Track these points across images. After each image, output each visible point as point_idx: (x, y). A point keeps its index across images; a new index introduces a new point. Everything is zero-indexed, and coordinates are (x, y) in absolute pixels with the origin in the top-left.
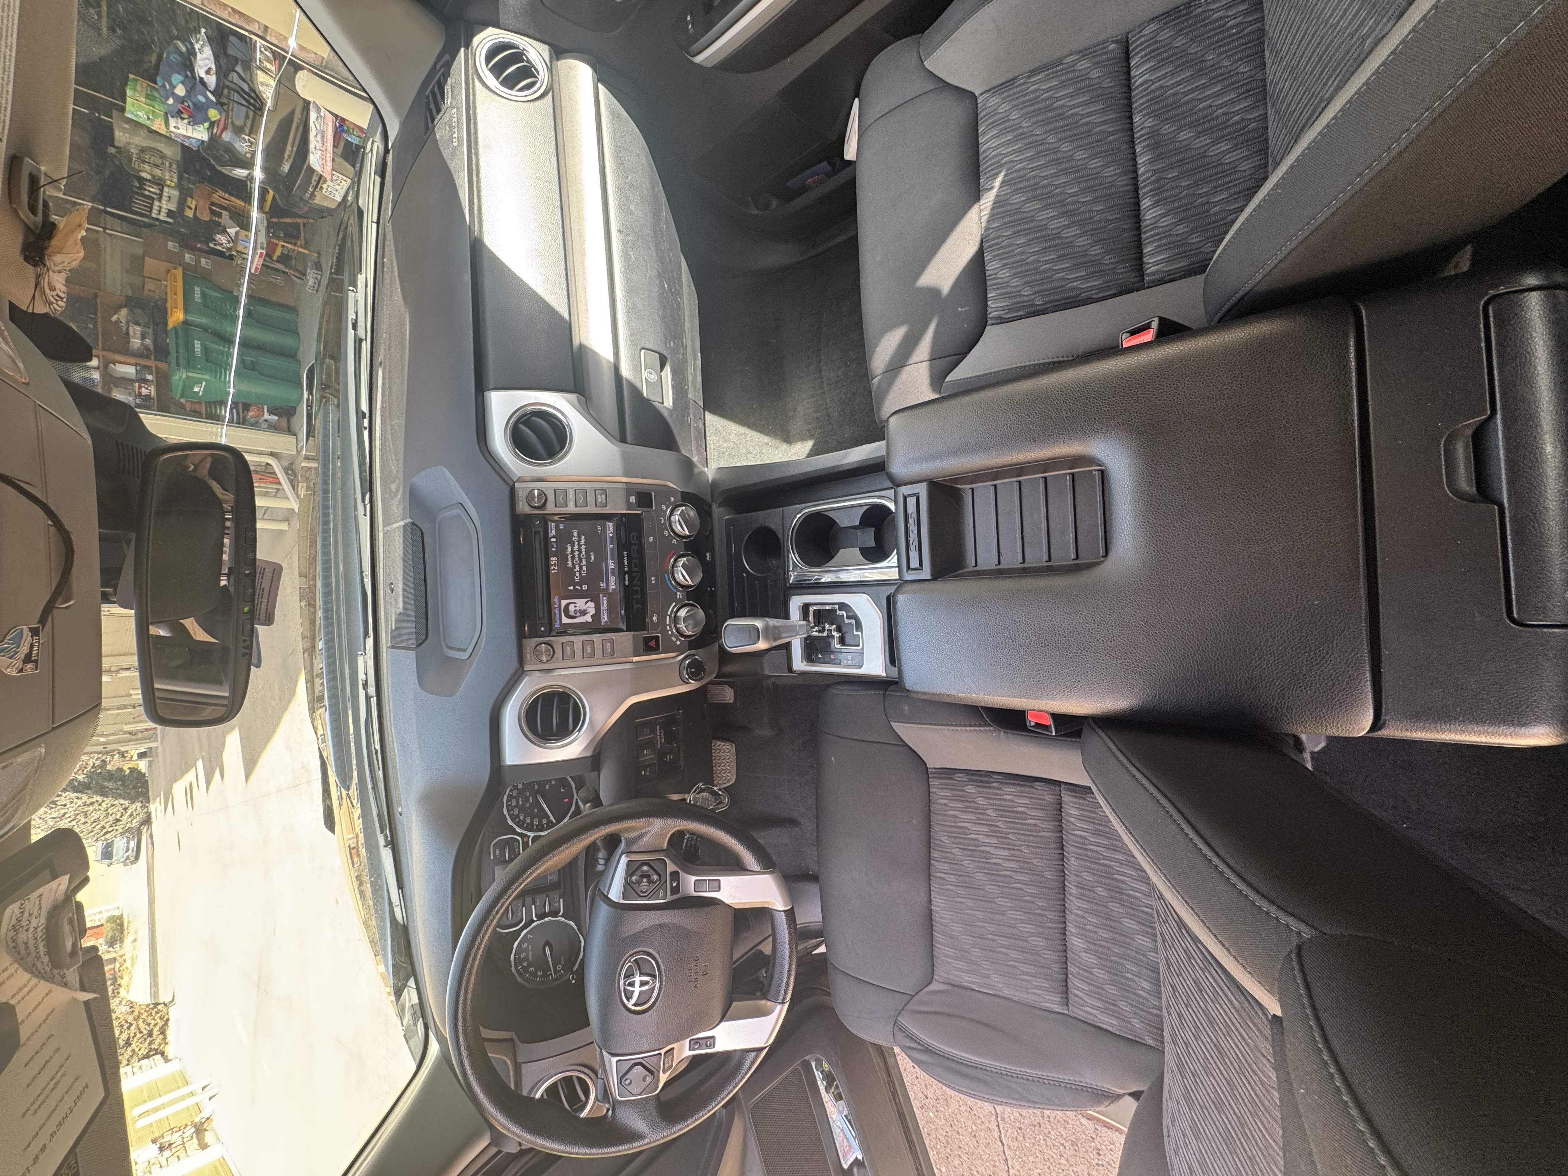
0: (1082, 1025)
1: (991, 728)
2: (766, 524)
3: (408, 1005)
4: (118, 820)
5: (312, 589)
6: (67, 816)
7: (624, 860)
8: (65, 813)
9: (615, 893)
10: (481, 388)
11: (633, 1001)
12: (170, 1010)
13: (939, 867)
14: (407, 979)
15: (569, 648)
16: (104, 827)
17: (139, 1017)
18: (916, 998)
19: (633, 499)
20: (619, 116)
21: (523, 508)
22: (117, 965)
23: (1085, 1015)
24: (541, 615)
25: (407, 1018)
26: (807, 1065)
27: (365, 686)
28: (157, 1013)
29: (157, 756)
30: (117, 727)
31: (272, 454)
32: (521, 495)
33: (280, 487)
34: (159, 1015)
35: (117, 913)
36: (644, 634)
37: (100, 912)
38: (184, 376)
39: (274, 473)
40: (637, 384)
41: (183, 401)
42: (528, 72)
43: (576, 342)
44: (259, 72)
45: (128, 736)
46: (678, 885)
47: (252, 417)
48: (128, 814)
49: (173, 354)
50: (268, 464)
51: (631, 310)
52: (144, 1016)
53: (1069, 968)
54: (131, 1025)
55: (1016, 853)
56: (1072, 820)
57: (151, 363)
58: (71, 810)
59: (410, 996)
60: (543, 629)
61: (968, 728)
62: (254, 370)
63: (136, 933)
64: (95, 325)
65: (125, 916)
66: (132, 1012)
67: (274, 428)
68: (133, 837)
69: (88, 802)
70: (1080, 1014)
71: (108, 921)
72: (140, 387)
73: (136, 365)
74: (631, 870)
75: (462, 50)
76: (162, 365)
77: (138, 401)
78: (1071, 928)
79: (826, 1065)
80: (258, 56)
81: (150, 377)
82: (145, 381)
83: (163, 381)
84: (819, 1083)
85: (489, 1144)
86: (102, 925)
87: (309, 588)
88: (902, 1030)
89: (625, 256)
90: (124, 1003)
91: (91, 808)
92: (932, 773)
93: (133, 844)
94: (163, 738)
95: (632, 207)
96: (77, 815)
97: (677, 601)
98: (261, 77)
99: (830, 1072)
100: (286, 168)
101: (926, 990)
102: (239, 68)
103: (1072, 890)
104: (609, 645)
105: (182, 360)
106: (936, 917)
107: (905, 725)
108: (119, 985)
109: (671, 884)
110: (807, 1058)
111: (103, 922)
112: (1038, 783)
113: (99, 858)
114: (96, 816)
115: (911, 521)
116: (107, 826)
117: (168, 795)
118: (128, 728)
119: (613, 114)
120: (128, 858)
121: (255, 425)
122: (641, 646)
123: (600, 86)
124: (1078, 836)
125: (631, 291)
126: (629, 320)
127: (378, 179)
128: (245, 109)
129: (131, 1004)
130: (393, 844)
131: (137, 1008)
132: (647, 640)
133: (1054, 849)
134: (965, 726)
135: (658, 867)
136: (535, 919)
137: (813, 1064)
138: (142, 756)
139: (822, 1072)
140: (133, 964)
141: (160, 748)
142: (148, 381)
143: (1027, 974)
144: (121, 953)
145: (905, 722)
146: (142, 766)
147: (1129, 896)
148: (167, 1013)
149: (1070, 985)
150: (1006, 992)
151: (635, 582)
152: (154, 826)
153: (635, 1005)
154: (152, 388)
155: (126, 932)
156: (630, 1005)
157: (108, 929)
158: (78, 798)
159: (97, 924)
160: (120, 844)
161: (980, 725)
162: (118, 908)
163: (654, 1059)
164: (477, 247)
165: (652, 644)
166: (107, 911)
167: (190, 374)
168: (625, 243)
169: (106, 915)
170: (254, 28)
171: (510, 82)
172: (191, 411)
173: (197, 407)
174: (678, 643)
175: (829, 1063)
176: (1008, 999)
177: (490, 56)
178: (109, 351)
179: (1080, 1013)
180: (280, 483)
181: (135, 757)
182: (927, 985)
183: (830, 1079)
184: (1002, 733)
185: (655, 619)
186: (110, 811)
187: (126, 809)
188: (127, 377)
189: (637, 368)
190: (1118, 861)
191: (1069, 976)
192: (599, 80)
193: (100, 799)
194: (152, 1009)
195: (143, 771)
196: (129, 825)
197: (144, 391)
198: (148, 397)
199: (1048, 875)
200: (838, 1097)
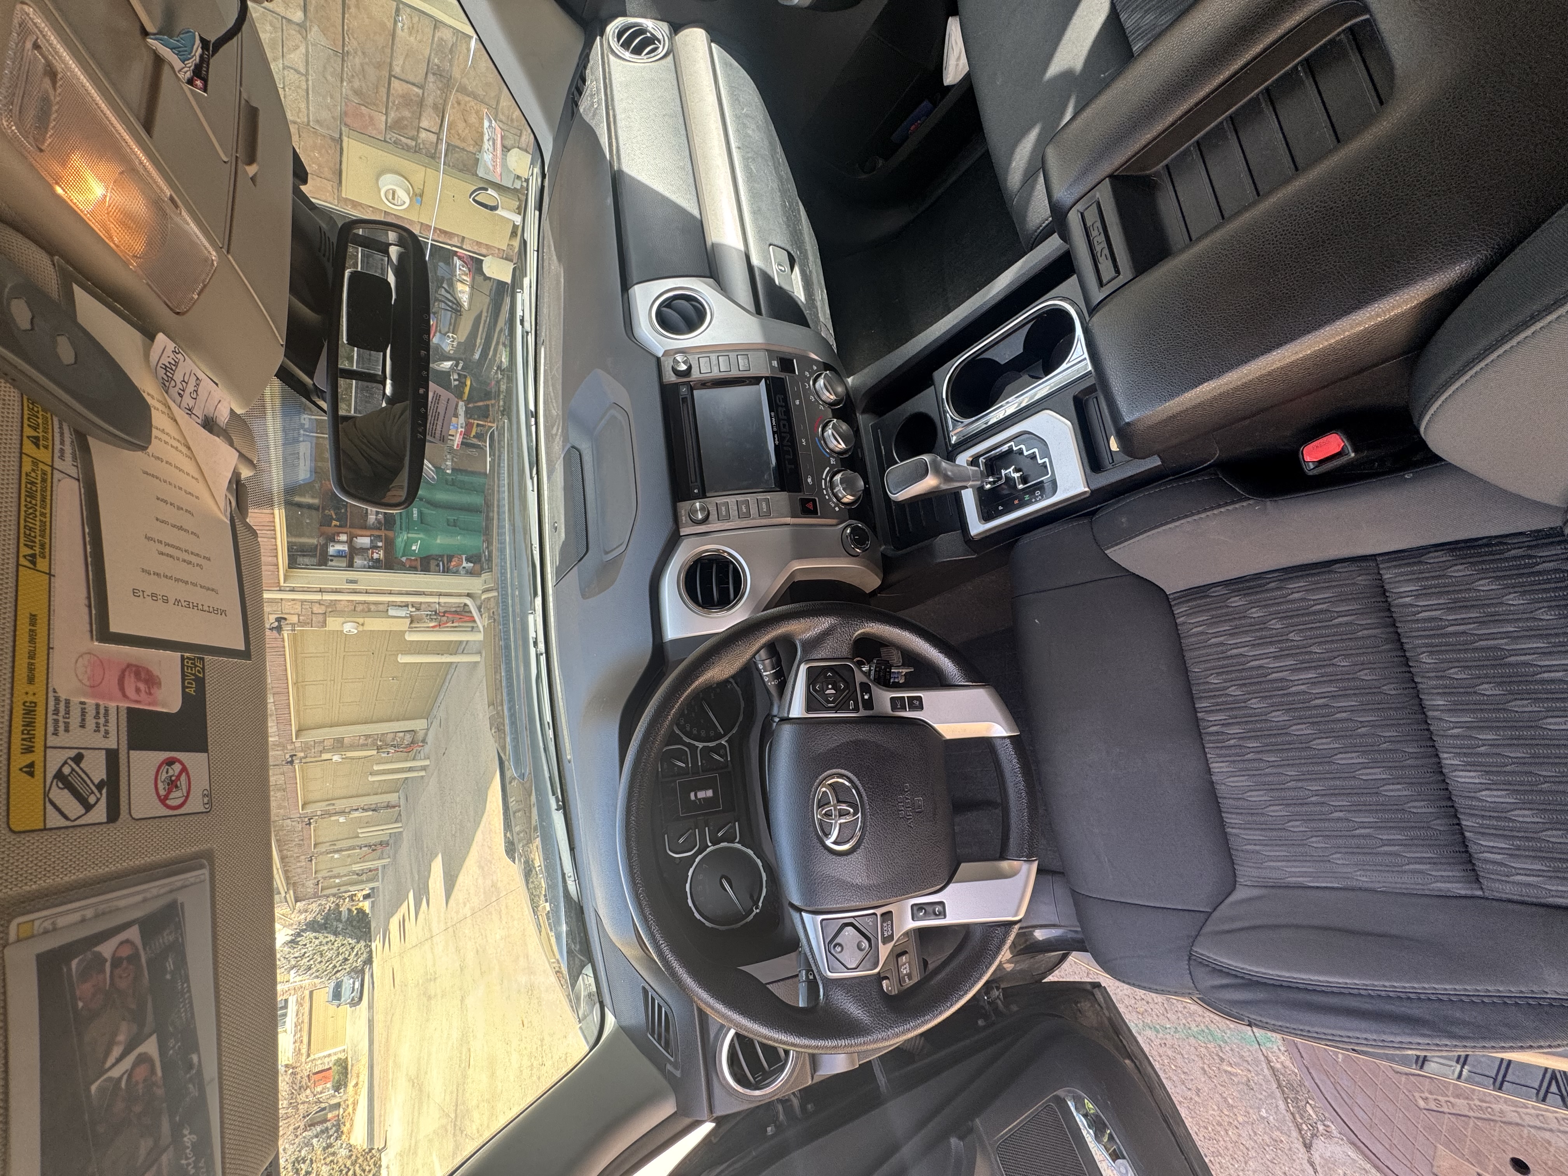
0: (1517, 907)
1: (1251, 502)
2: (916, 411)
3: (583, 994)
4: (346, 960)
5: (500, 715)
6: (306, 955)
7: (803, 668)
8: (305, 953)
9: (797, 709)
10: (626, 287)
11: (833, 837)
12: (383, 1155)
13: (1213, 721)
14: (583, 967)
15: (723, 508)
16: (335, 967)
17: (356, 1161)
18: (1216, 914)
19: (775, 363)
20: (731, 65)
21: (670, 378)
22: (341, 1110)
23: (1516, 889)
24: (693, 479)
25: (583, 1007)
26: (1061, 1102)
27: (535, 644)
28: (371, 1158)
29: (378, 896)
30: (348, 869)
31: (469, 595)
32: (667, 365)
33: (475, 625)
34: (373, 1160)
35: (342, 1056)
36: (800, 496)
37: (329, 1055)
38: (405, 538)
39: (470, 612)
40: (769, 272)
41: (404, 559)
42: (652, 40)
43: (709, 243)
44: (459, 284)
45: (356, 877)
46: (871, 697)
47: (454, 566)
48: (355, 952)
49: (398, 523)
50: (465, 605)
51: (756, 212)
52: (360, 1161)
53: (1464, 823)
54: (349, 1170)
55: (1329, 670)
56: (1407, 600)
57: (382, 533)
58: (310, 948)
59: (587, 981)
60: (696, 491)
61: (1215, 512)
62: (455, 526)
63: (358, 1077)
64: (346, 510)
65: (349, 1060)
66: (351, 1156)
67: (470, 573)
68: (358, 977)
69: (324, 941)
70: (1508, 891)
71: (335, 1064)
72: (373, 553)
73: (370, 536)
74: (813, 676)
75: (598, 38)
76: (390, 534)
77: (370, 563)
78: (1448, 760)
79: (1089, 1105)
80: (458, 273)
81: (380, 544)
82: (377, 547)
83: (389, 545)
84: (1084, 1133)
85: (675, 1113)
86: (330, 1068)
87: (498, 713)
88: (1203, 963)
89: (747, 168)
90: (344, 1146)
91: (326, 948)
92: (1174, 599)
93: (357, 985)
94: (383, 879)
95: (750, 132)
96: (315, 954)
97: (832, 467)
98: (460, 287)
99: (1097, 1116)
100: (477, 356)
101: (1232, 899)
102: (445, 285)
103: (1436, 702)
104: (764, 505)
105: (404, 526)
106: (1221, 790)
107: (1126, 544)
108: (342, 1132)
109: (863, 696)
110: (1061, 1093)
111: (331, 1065)
112: (1338, 565)
113: (330, 999)
114: (330, 955)
115: (1094, 233)
116: (338, 965)
117: (386, 931)
118: (356, 868)
119: (726, 64)
120: (353, 999)
121: (456, 573)
122: (799, 507)
123: (713, 45)
124: (1425, 620)
125: (754, 196)
126: (755, 220)
127: (537, 213)
128: (449, 313)
129: (350, 1148)
130: (565, 807)
131: (355, 1152)
132: (804, 502)
133: (1390, 650)
134: (1212, 509)
135: (845, 674)
136: (710, 844)
137: (1071, 1104)
138: (366, 897)
139: (1085, 1116)
140: (354, 1109)
141: (381, 889)
142: (379, 547)
143: (1390, 843)
144: (344, 1098)
145: (1126, 541)
146: (366, 906)
147: (1543, 682)
148: (380, 1159)
149: (1473, 848)
150: (1363, 879)
151: (785, 442)
152: (375, 965)
153: (835, 843)
154: (381, 552)
155: (349, 1076)
156: (829, 842)
157: (334, 1074)
158: (316, 938)
159: (327, 1067)
160: (347, 983)
161: (1233, 502)
162: (344, 1051)
163: (870, 920)
164: (617, 180)
165: (810, 506)
166: (335, 1054)
167: (410, 535)
168: (745, 159)
169: (334, 1058)
170: (455, 241)
171: (638, 51)
172: (410, 567)
173: (414, 564)
174: (837, 509)
175: (1094, 1101)
176: (1366, 890)
177: (620, 35)
178: (353, 528)
179: (1508, 888)
180: (474, 621)
181: (361, 899)
182: (1229, 894)
183: (1098, 1126)
184: (1268, 503)
185: (809, 480)
186: (341, 951)
187: (352, 948)
188: (364, 546)
189: (766, 258)
190: (1507, 635)
191: (1467, 834)
192: (712, 41)
193: (332, 938)
194: (368, 1153)
195: (367, 911)
196: (355, 964)
197: (375, 556)
198: (378, 560)
199: (1390, 689)
200: (1115, 1156)
